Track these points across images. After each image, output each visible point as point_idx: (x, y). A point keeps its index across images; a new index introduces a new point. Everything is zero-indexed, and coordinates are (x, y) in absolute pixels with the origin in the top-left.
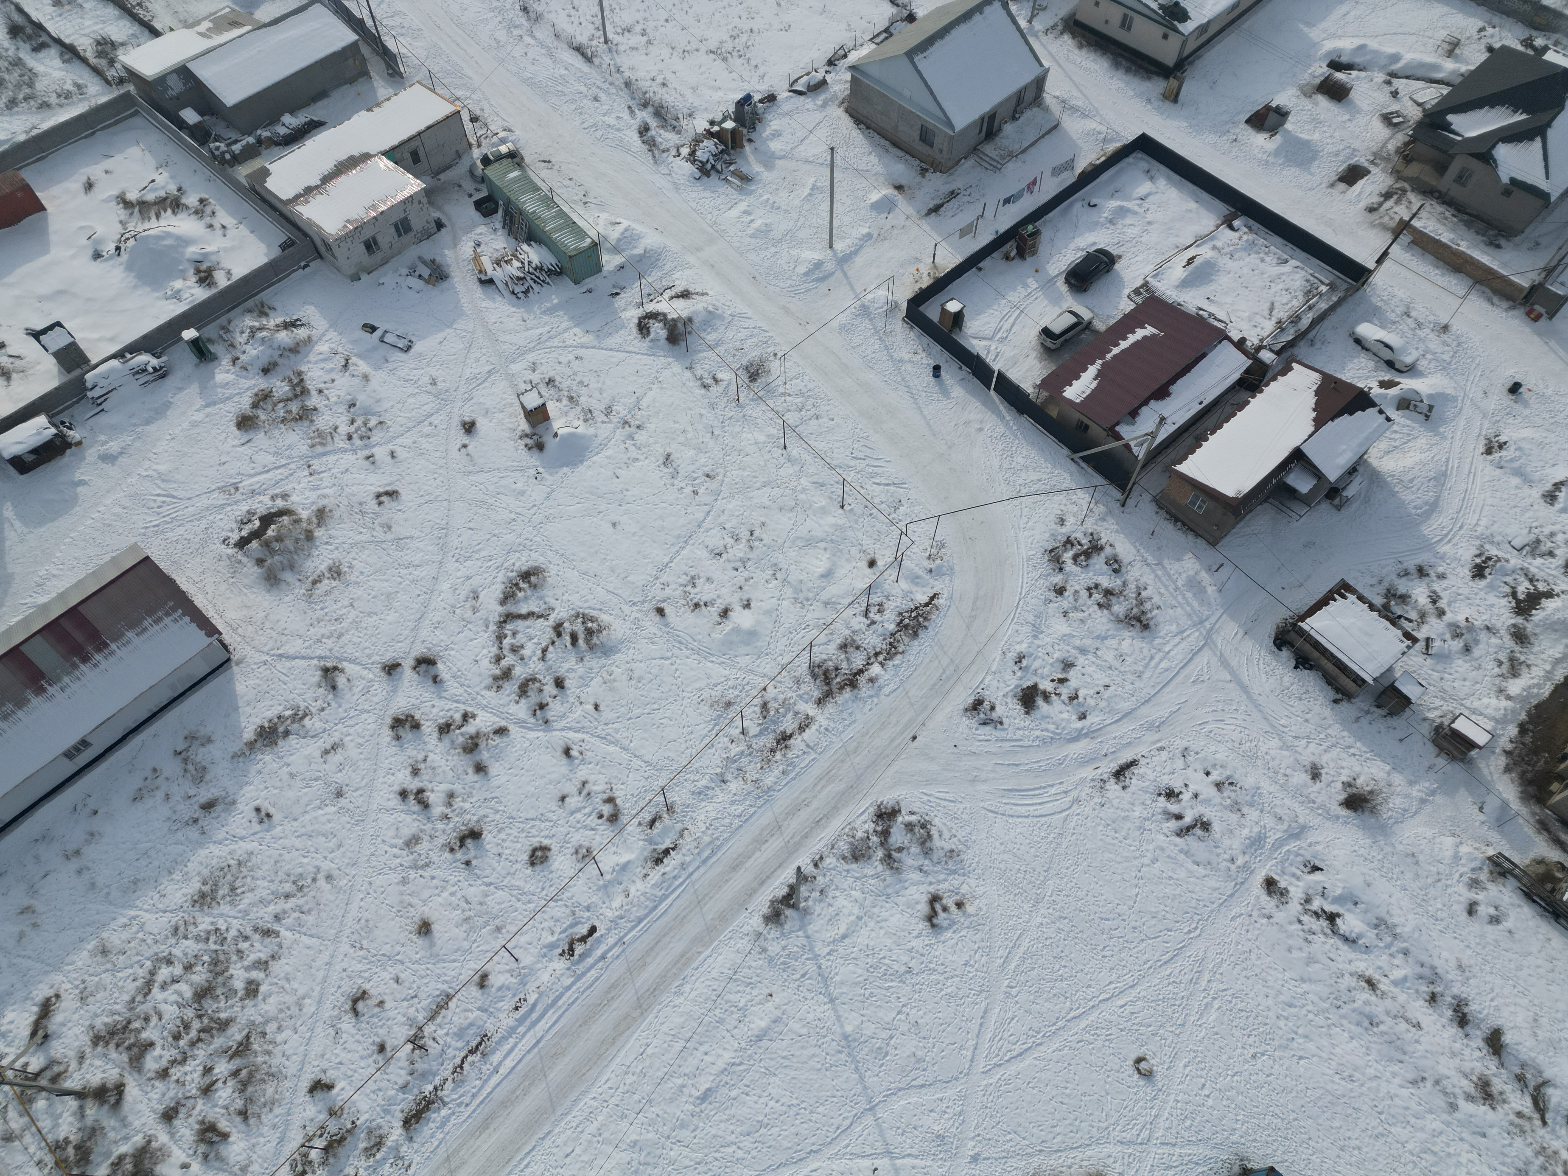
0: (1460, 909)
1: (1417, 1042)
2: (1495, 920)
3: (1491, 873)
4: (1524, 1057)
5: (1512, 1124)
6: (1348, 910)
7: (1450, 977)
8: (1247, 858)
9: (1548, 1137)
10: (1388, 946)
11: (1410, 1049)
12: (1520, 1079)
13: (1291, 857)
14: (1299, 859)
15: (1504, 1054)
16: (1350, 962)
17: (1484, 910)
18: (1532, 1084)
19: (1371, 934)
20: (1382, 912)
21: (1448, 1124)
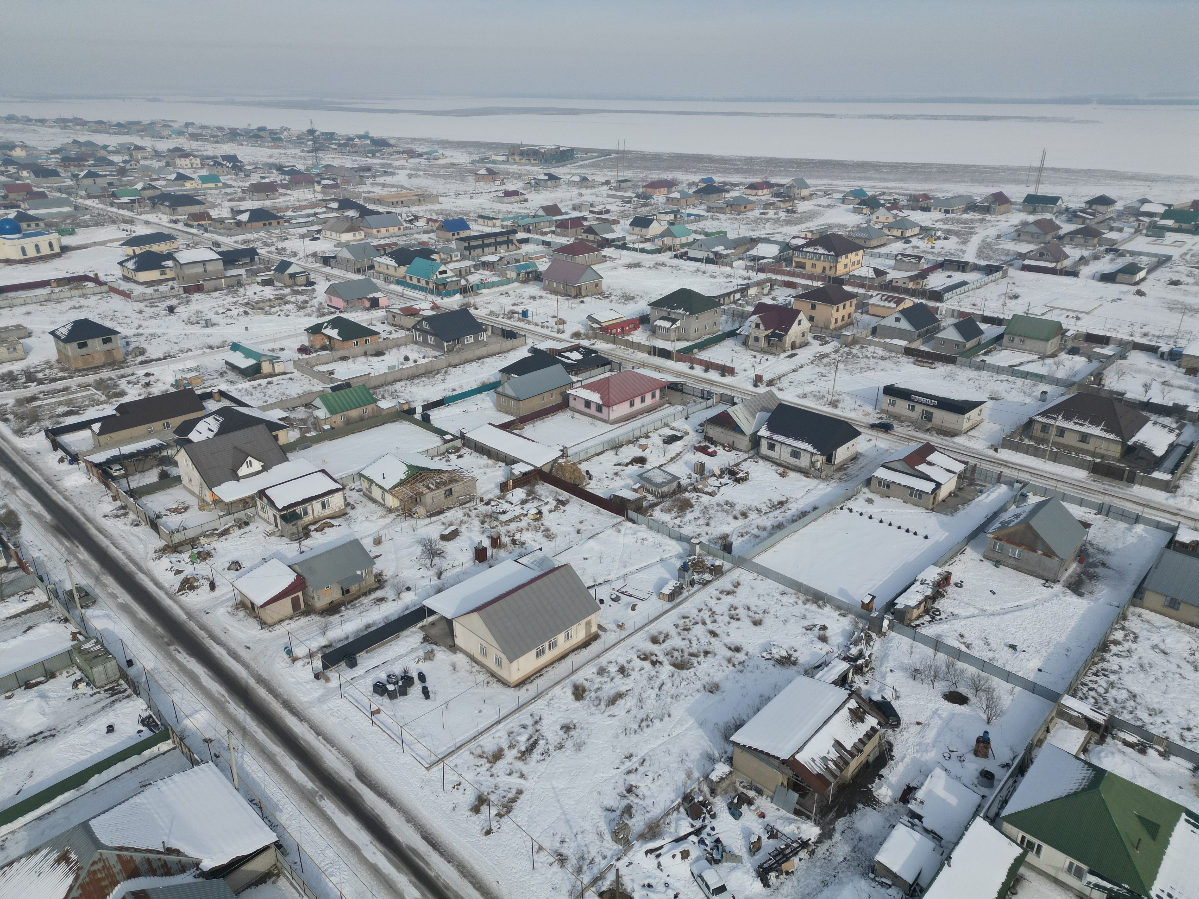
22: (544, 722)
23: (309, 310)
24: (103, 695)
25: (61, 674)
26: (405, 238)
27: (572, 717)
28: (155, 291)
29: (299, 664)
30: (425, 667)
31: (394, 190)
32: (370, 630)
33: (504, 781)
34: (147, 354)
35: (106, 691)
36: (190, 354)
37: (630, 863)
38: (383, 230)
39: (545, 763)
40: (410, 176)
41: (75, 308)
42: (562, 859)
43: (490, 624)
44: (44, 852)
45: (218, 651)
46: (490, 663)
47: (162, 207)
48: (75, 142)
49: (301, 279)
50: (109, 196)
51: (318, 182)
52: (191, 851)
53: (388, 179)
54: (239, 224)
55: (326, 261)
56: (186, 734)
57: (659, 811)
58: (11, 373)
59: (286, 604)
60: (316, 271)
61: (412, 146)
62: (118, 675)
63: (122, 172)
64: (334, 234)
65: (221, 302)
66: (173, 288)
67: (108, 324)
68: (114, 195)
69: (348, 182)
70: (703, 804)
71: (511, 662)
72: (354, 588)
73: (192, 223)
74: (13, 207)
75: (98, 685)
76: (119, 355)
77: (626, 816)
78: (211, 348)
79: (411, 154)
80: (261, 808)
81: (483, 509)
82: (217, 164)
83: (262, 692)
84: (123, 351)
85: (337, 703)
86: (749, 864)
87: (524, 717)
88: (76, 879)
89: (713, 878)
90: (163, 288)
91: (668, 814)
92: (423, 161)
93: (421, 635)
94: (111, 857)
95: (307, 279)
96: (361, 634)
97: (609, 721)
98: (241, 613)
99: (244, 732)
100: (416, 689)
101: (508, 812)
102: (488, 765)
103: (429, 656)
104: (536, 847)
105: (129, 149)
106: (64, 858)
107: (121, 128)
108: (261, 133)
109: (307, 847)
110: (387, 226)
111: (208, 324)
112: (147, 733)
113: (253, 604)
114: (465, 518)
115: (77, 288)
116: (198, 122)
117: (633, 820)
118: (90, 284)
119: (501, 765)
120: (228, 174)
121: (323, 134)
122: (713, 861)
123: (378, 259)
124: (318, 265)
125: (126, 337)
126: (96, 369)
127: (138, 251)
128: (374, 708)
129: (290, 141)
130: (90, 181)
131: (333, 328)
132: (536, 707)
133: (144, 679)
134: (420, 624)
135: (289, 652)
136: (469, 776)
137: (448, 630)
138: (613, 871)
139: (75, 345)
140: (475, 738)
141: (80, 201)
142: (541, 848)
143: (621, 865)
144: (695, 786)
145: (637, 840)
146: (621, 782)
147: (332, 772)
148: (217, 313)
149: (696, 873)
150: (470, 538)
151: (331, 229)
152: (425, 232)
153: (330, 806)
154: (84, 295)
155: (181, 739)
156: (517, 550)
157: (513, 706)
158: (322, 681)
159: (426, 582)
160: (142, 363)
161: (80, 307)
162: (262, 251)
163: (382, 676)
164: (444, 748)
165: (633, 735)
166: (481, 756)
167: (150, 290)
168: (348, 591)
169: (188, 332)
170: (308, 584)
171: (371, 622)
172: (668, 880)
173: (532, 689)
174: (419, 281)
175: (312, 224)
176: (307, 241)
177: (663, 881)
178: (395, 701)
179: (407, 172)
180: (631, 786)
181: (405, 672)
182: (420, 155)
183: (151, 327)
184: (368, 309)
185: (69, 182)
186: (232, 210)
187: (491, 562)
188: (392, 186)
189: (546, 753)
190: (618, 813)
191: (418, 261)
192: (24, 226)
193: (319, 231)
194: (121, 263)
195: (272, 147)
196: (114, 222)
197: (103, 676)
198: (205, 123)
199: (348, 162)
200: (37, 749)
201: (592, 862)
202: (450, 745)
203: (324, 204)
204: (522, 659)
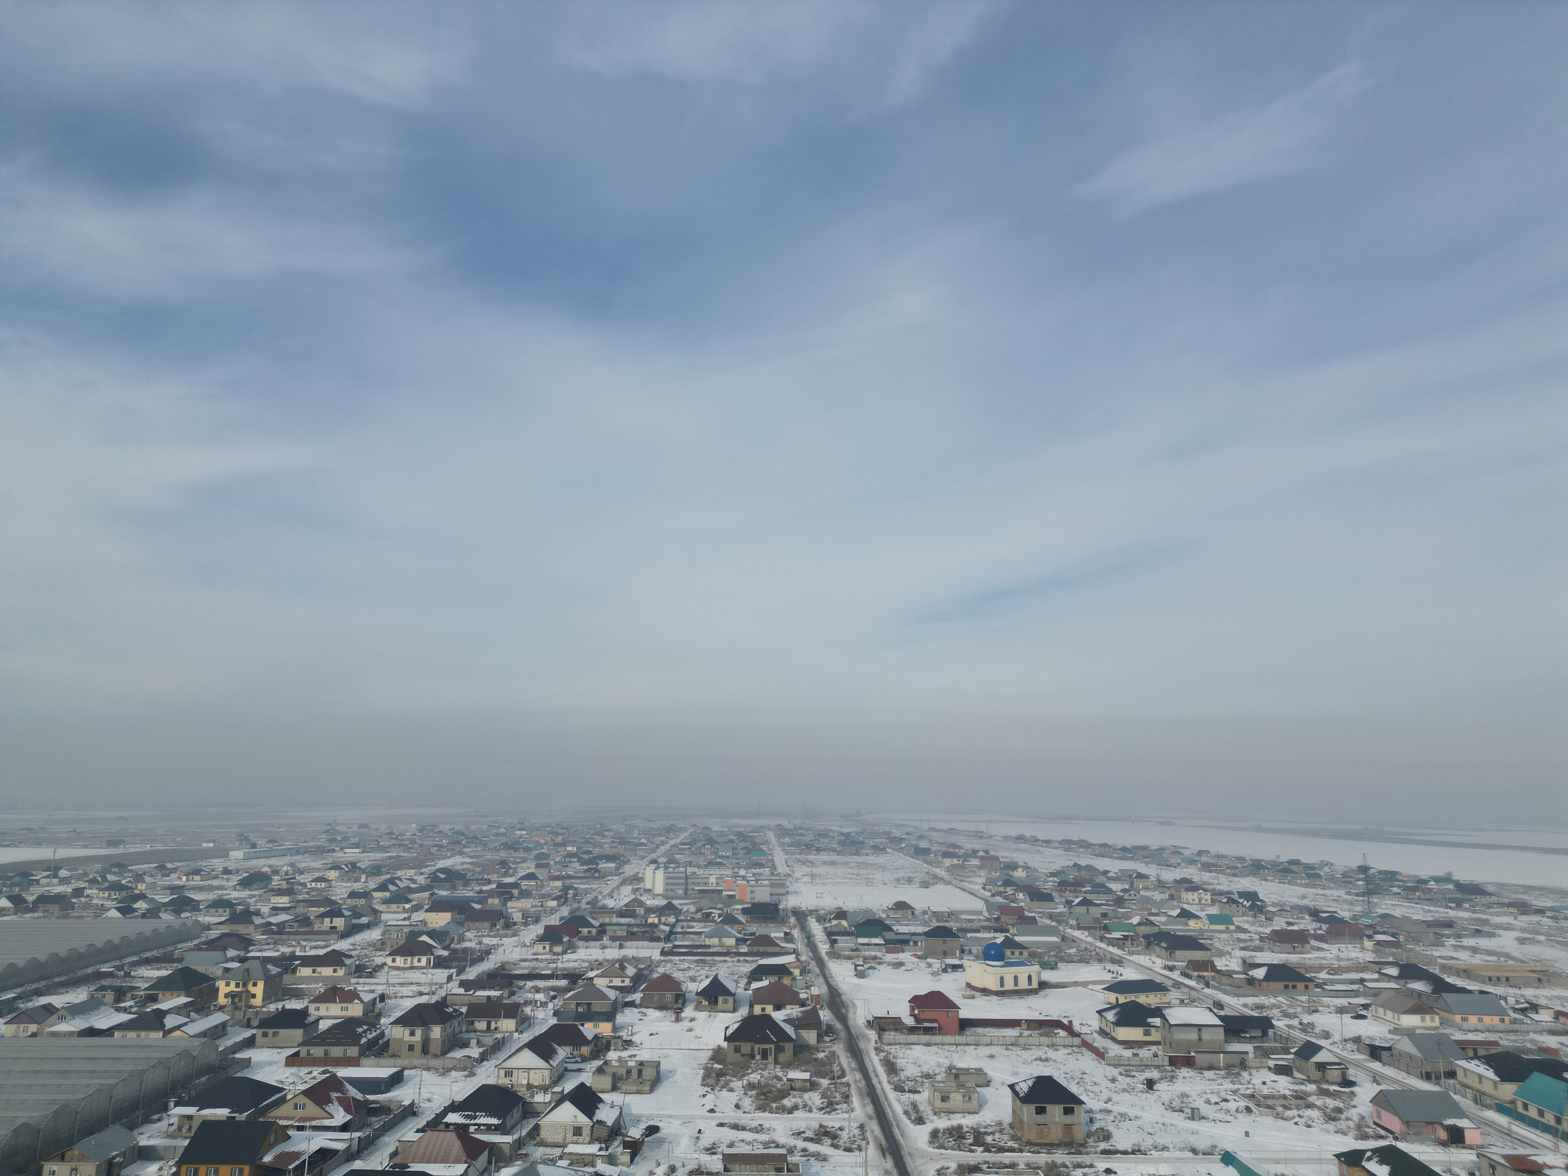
23: (1342, 1125)
26: (1513, 1037)
28: (1136, 1055)
31: (1495, 958)
34: (1112, 1142)
36: (1166, 1154)
38: (1473, 1019)
40: (1522, 941)
41: (1040, 1059)
47: (1157, 948)
48: (1076, 865)
49: (1334, 1074)
50: (1101, 929)
51: (1370, 937)
53: (1483, 942)
54: (1251, 981)
55: (1375, 1052)
58: (960, 1127)
60: (1357, 1065)
61: (1525, 897)
63: (1119, 902)
64: (1389, 1013)
65: (1215, 1087)
66: (1156, 1056)
67: (1073, 1088)
68: (1106, 928)
69: (1416, 941)
73: (1191, 973)
74: (1002, 931)
76: (1079, 1135)
78: (1194, 1151)
79: (1524, 908)
82: (1231, 901)
84: (1084, 1130)
90: (1145, 1053)
92: (1545, 920)
95: (1344, 1075)
105: (1131, 876)
107: (1126, 852)
108: (1293, 867)
110: (1480, 1012)
111: (1195, 1115)
115: (1047, 1035)
116: (1213, 850)
118: (1062, 1033)
120: (1244, 915)
121: (1380, 872)
123: (1462, 1063)
124: (1362, 1057)
125: (1091, 1111)
126: (1050, 1147)
127: (1122, 999)
129: (1332, 879)
130: (1082, 910)
131: (1381, 1162)
139: (1032, 1108)
141: (1069, 931)
148: (1208, 1102)
151: (1386, 1006)
152: (1552, 1032)
154: (1053, 1045)
160: (1105, 1152)
161: (1047, 1060)
162: (1280, 1024)
167: (1128, 1053)
169: (1168, 1121)
174: (1541, 1113)
175: (1355, 994)
176: (1347, 1018)
179: (1517, 934)
182: (1540, 911)
183: (1124, 1103)
184: (1444, 1144)
185: (1061, 909)
186: (1244, 961)
188: (1489, 953)
191: (1537, 1079)
192: (1008, 952)
193: (1366, 1007)
194: (1100, 1012)
195: (1306, 886)
196: (1100, 960)
198: (1223, 852)
199: (1418, 912)
203: (1377, 967)
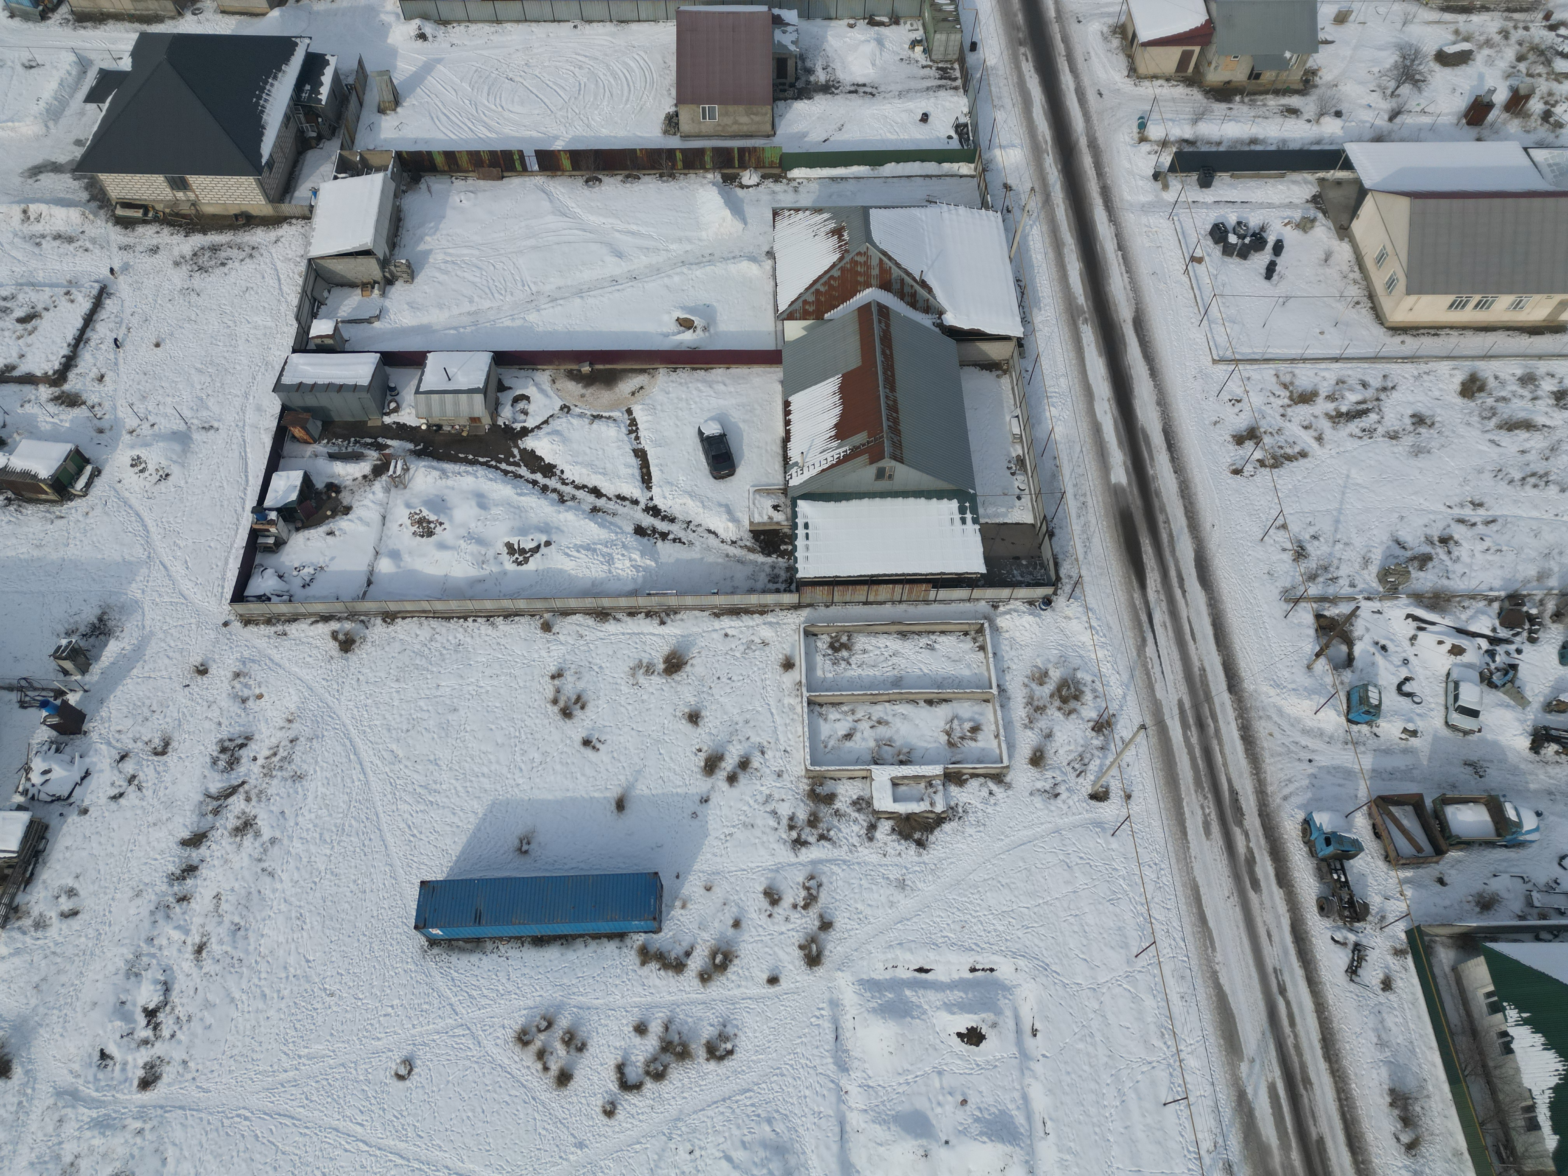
0: (75, 923)
1: (233, 890)
2: (71, 893)
3: (19, 918)
4: (195, 818)
5: (260, 801)
6: (134, 1005)
7: (153, 897)
8: (129, 1121)
9: (253, 777)
10: (153, 956)
11: (243, 891)
12: (216, 812)
13: (103, 1083)
14: (101, 1075)
15: (202, 831)
16: (188, 975)
17: (66, 904)
18: (216, 804)
19: (148, 975)
20: (120, 979)
21: (291, 838)
22: (1395, 395)
24: (933, 72)
25: (905, 23)
27: (1439, 411)
29: (1145, 147)
30: (1291, 236)
32: (1254, 147)
33: (1293, 430)
35: (938, 69)
37: (1379, 612)
39: (1360, 442)
42: (1300, 553)
43: (1416, 226)
44: (826, 216)
45: (1067, 81)
46: (1379, 280)
52: (941, 297)
56: (991, 166)
57: (1462, 587)
59: (1173, 55)
62: (956, 57)
70: (1532, 619)
71: (1409, 292)
72: (1268, 76)
75: (934, 57)
77: (1416, 564)
80: (1023, 293)
81: (1539, 34)
83: (1087, 161)
85: (1160, 223)
86: (1533, 715)
87: (1374, 374)
88: (841, 259)
89: (1470, 695)
91: (1473, 597)
93: (1314, 190)
94: (876, 256)
96: (1239, 148)
97: (1485, 447)
98: (1116, 42)
99: (1047, 200)
100: (1261, 259)
101: (1276, 465)
102: (1287, 401)
103: (1305, 225)
104: (1280, 521)
106: (837, 232)
109: (1045, 363)
112: (955, 144)
113: (1134, 35)
114: (1497, 38)
117: (1422, 574)
119: (1303, 412)
122: (1487, 680)
128: (1198, 253)
132: (1399, 372)
133: (979, 75)
134: (1321, 174)
135: (1142, 126)
136: (1257, 400)
137: (1352, 202)
138: (1352, 605)
140: (1293, 360)
142: (1284, 527)
143: (1367, 607)
144: (1539, 594)
145: (1409, 596)
146: (1441, 525)
147: (1111, 300)
149: (1454, 676)
150: (1481, 77)
153: (1089, 335)
155: (984, 170)
156: (1543, 132)
157: (1370, 352)
158: (1159, 185)
159: (1368, 117)
163: (1232, 219)
164: (1249, 351)
165: (1504, 484)
166: (1285, 386)
168: (1258, 76)
170: (1215, 39)
171: (1261, 137)
172: (1412, 659)
173: (1411, 344)
177: (1404, 655)
178: (1227, 259)
180: (1451, 538)
181: (1263, 229)
187: (1485, 133)
189: (1370, 432)
190: (1409, 554)
197: (942, 49)
200: (856, 102)
201: (1334, 580)
202: (1258, 351)
204: (1426, 300)
